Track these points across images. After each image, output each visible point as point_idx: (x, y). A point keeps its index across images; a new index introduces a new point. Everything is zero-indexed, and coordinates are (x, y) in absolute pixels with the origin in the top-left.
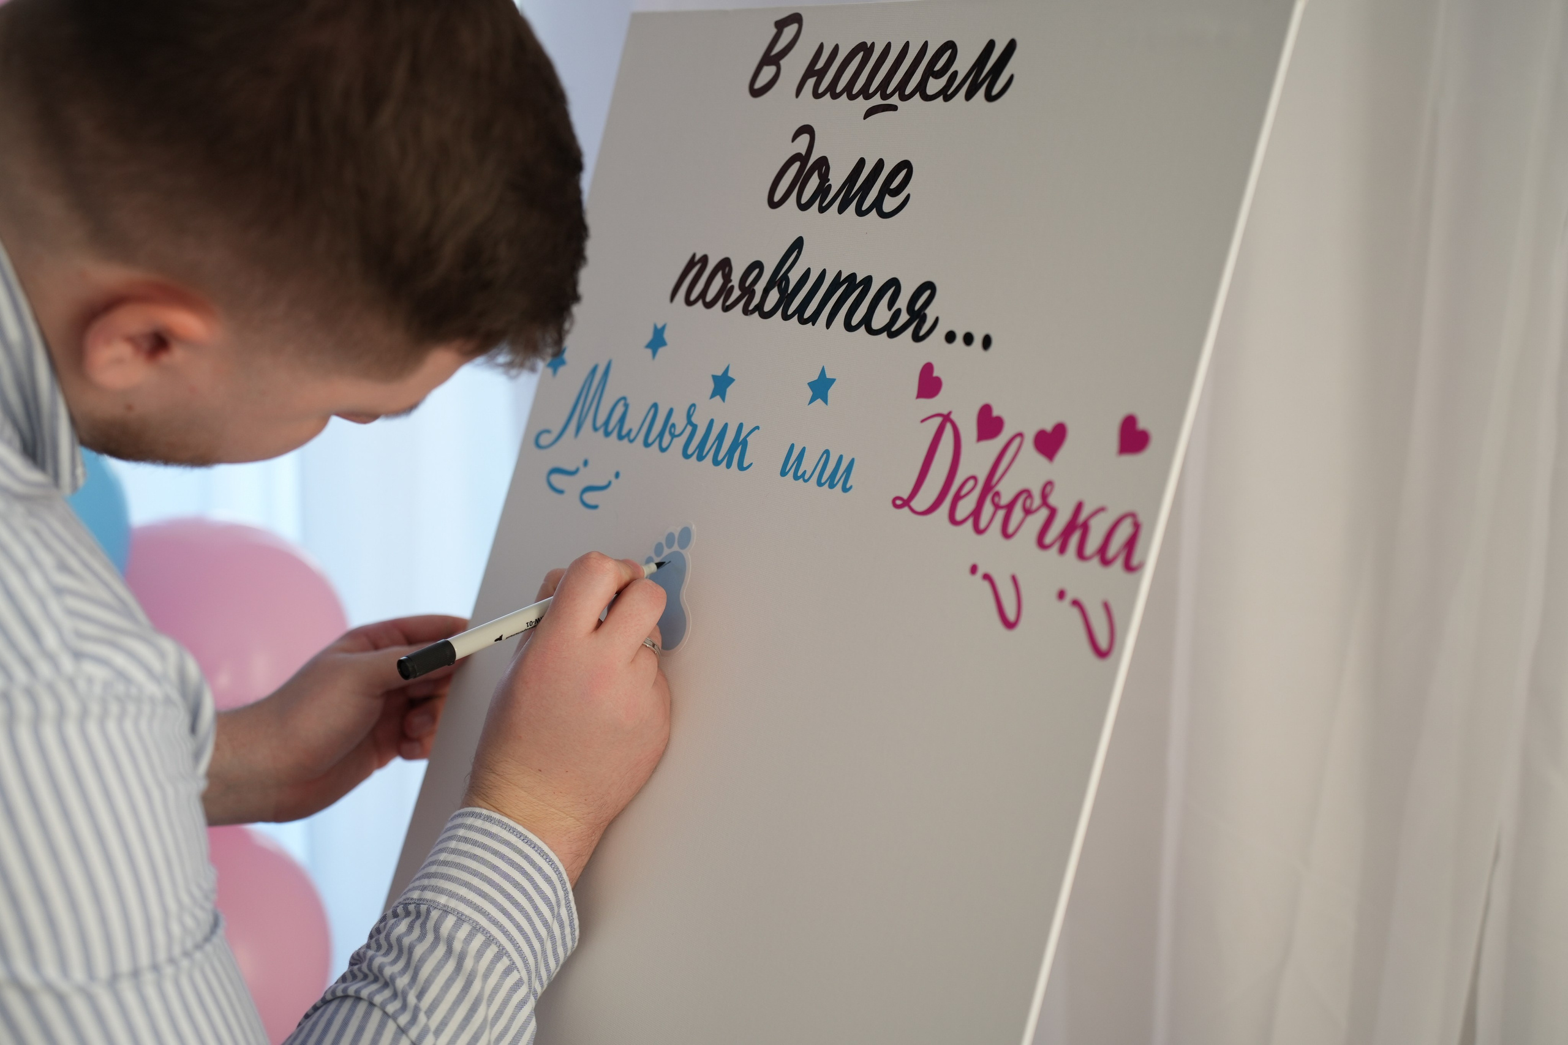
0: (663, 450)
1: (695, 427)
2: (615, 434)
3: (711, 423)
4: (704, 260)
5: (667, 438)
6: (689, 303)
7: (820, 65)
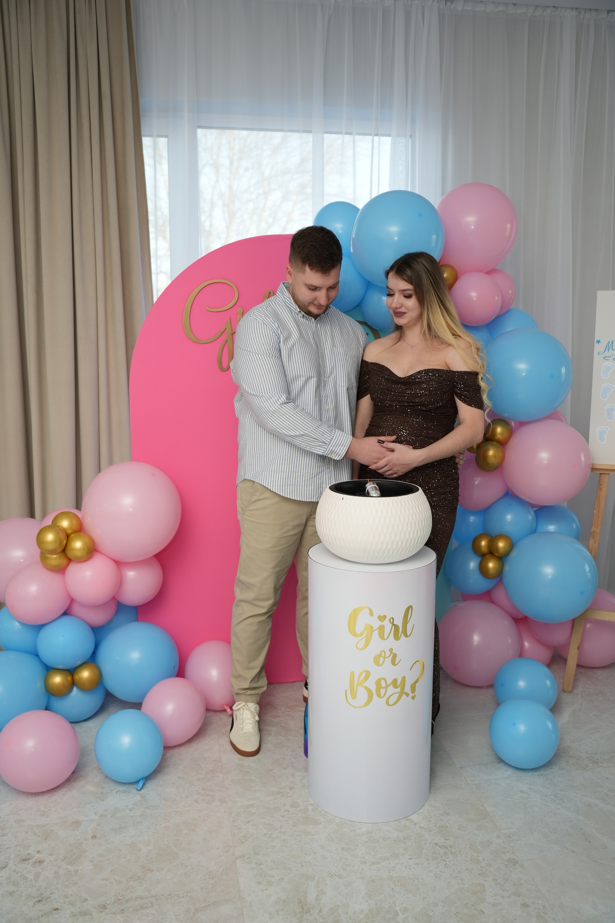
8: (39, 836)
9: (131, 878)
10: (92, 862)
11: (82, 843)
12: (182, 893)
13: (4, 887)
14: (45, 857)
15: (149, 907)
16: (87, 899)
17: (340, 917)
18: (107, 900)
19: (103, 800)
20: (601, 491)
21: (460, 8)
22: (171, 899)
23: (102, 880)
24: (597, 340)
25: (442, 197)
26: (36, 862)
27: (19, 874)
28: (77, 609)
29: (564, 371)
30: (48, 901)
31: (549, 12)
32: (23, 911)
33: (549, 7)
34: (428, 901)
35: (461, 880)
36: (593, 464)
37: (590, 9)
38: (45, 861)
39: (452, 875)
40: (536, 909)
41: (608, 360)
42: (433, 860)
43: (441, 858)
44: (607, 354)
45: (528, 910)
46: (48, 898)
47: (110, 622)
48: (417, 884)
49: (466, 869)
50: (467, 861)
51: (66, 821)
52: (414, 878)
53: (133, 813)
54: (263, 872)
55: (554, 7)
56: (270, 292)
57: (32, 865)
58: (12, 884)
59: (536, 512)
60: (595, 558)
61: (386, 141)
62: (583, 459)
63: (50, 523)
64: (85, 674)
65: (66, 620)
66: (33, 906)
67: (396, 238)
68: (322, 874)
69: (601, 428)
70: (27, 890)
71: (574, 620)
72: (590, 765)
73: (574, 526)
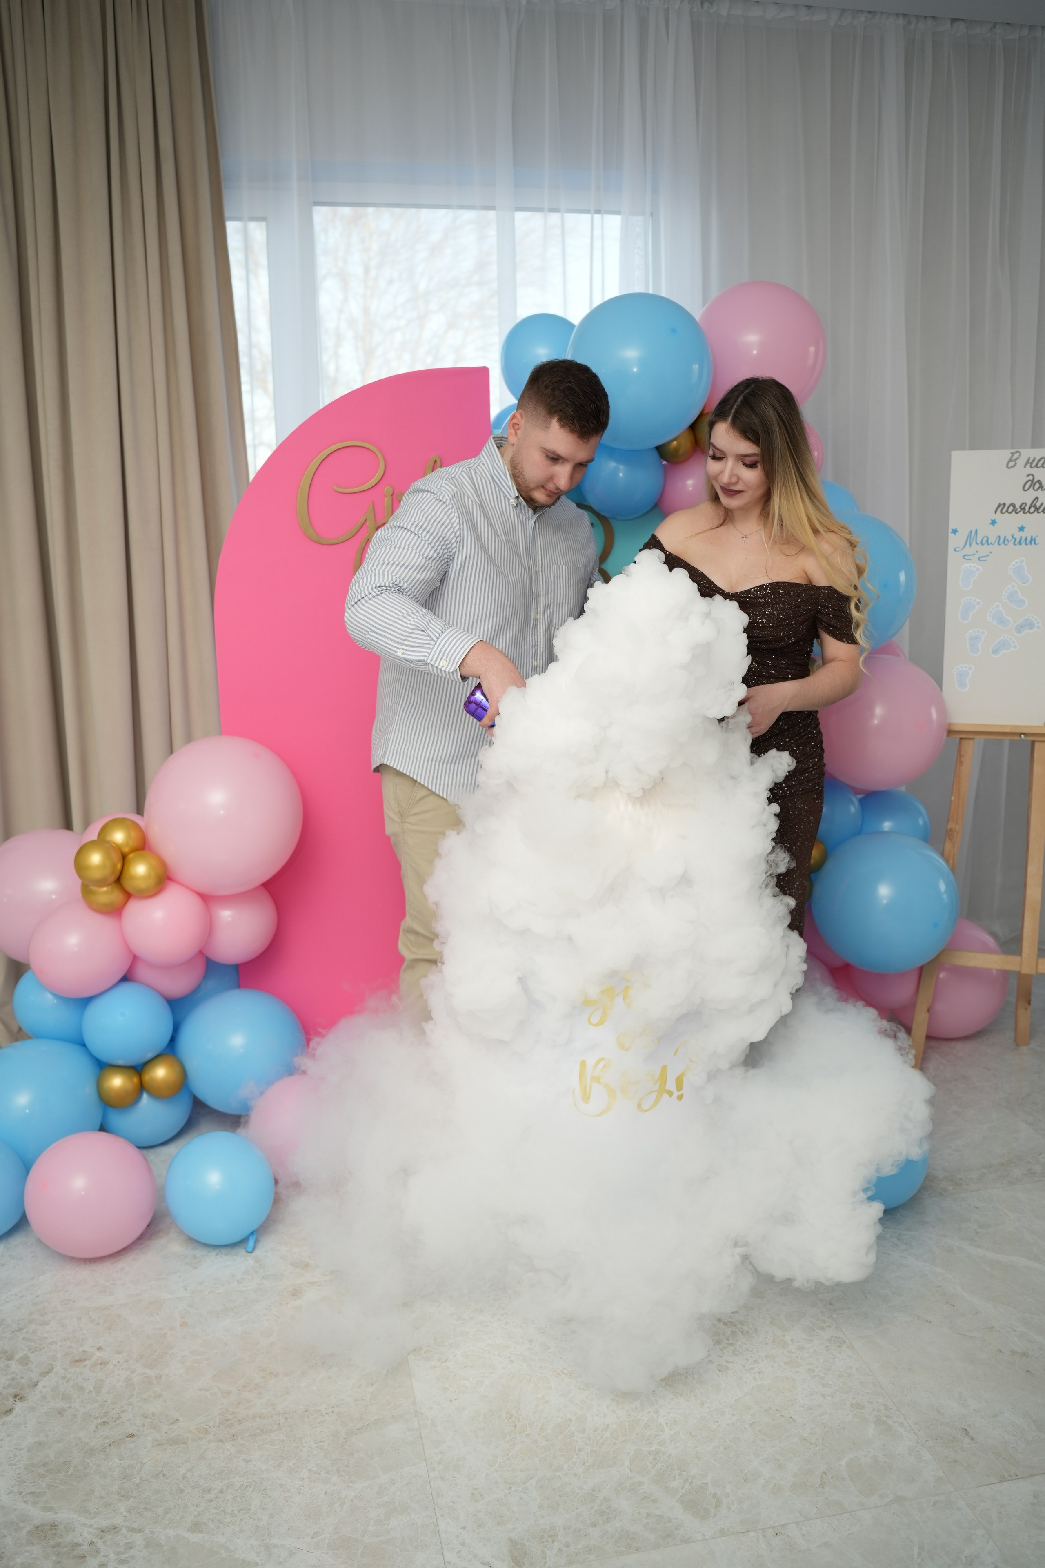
0: (1005, 545)
1: (1016, 539)
2: (986, 544)
3: (1021, 537)
4: (1004, 504)
5: (1006, 542)
6: (1001, 513)
7: (1031, 461)
8: (99, 1324)
9: (244, 1386)
10: (182, 1363)
11: (166, 1334)
12: (326, 1409)
13: (48, 1402)
14: (110, 1357)
15: (276, 1430)
16: (177, 1420)
17: (573, 1436)
18: (209, 1421)
19: (196, 1268)
20: (962, 765)
21: (724, 13)
22: (308, 1417)
23: (199, 1390)
24: (953, 530)
25: (703, 306)
26: (97, 1365)
27: (71, 1382)
28: (142, 972)
29: (904, 579)
30: (117, 1422)
31: (862, 19)
32: (80, 1439)
33: (862, 11)
34: (709, 1408)
35: (759, 1372)
36: (949, 724)
37: (925, 16)
38: (111, 1363)
39: (744, 1366)
40: (873, 1410)
41: (970, 560)
42: (714, 1345)
43: (727, 1342)
44: (968, 550)
45: (862, 1413)
46: (118, 1418)
47: (196, 990)
48: (691, 1382)
49: (766, 1357)
50: (767, 1344)
51: (139, 1300)
52: (686, 1373)
53: (244, 1287)
54: (451, 1372)
55: (869, 12)
56: (436, 461)
57: (89, 1368)
58: (61, 1398)
59: (861, 801)
60: (953, 870)
61: (614, 222)
62: (934, 715)
63: (94, 837)
64: (160, 1073)
65: (126, 988)
66: (94, 1431)
67: (635, 370)
68: (542, 1373)
69: (961, 667)
70: (85, 1407)
71: (921, 969)
72: (951, 1188)
73: (921, 822)
